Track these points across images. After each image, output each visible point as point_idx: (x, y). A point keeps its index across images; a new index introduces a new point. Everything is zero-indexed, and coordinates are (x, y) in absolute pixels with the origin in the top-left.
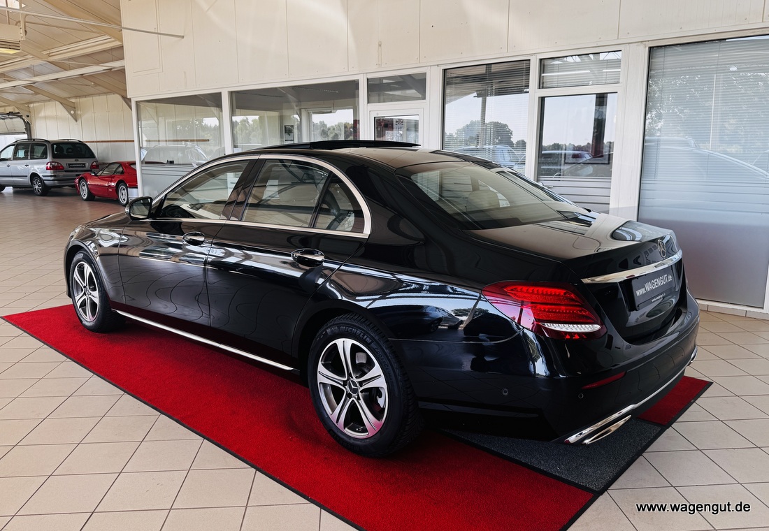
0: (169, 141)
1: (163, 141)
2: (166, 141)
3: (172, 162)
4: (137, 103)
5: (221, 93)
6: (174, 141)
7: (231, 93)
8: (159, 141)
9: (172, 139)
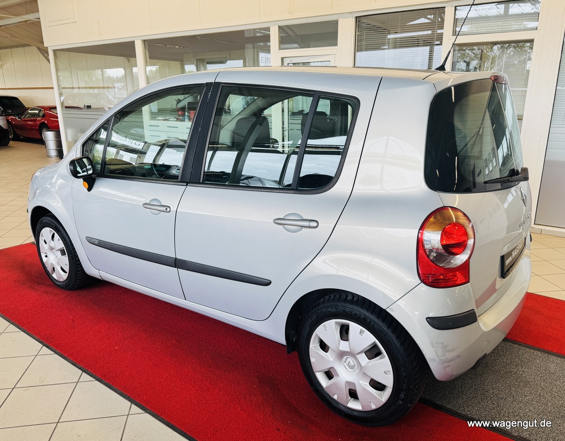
0: (82, 88)
1: (76, 88)
2: (79, 88)
3: (89, 107)
4: (55, 51)
5: (133, 43)
6: (86, 88)
7: (144, 41)
8: (73, 88)
9: (84, 86)
